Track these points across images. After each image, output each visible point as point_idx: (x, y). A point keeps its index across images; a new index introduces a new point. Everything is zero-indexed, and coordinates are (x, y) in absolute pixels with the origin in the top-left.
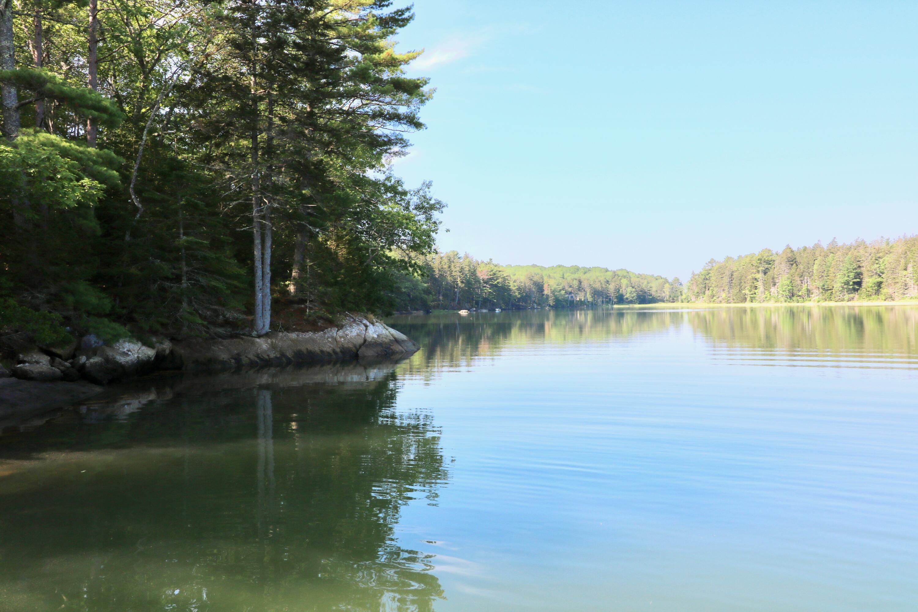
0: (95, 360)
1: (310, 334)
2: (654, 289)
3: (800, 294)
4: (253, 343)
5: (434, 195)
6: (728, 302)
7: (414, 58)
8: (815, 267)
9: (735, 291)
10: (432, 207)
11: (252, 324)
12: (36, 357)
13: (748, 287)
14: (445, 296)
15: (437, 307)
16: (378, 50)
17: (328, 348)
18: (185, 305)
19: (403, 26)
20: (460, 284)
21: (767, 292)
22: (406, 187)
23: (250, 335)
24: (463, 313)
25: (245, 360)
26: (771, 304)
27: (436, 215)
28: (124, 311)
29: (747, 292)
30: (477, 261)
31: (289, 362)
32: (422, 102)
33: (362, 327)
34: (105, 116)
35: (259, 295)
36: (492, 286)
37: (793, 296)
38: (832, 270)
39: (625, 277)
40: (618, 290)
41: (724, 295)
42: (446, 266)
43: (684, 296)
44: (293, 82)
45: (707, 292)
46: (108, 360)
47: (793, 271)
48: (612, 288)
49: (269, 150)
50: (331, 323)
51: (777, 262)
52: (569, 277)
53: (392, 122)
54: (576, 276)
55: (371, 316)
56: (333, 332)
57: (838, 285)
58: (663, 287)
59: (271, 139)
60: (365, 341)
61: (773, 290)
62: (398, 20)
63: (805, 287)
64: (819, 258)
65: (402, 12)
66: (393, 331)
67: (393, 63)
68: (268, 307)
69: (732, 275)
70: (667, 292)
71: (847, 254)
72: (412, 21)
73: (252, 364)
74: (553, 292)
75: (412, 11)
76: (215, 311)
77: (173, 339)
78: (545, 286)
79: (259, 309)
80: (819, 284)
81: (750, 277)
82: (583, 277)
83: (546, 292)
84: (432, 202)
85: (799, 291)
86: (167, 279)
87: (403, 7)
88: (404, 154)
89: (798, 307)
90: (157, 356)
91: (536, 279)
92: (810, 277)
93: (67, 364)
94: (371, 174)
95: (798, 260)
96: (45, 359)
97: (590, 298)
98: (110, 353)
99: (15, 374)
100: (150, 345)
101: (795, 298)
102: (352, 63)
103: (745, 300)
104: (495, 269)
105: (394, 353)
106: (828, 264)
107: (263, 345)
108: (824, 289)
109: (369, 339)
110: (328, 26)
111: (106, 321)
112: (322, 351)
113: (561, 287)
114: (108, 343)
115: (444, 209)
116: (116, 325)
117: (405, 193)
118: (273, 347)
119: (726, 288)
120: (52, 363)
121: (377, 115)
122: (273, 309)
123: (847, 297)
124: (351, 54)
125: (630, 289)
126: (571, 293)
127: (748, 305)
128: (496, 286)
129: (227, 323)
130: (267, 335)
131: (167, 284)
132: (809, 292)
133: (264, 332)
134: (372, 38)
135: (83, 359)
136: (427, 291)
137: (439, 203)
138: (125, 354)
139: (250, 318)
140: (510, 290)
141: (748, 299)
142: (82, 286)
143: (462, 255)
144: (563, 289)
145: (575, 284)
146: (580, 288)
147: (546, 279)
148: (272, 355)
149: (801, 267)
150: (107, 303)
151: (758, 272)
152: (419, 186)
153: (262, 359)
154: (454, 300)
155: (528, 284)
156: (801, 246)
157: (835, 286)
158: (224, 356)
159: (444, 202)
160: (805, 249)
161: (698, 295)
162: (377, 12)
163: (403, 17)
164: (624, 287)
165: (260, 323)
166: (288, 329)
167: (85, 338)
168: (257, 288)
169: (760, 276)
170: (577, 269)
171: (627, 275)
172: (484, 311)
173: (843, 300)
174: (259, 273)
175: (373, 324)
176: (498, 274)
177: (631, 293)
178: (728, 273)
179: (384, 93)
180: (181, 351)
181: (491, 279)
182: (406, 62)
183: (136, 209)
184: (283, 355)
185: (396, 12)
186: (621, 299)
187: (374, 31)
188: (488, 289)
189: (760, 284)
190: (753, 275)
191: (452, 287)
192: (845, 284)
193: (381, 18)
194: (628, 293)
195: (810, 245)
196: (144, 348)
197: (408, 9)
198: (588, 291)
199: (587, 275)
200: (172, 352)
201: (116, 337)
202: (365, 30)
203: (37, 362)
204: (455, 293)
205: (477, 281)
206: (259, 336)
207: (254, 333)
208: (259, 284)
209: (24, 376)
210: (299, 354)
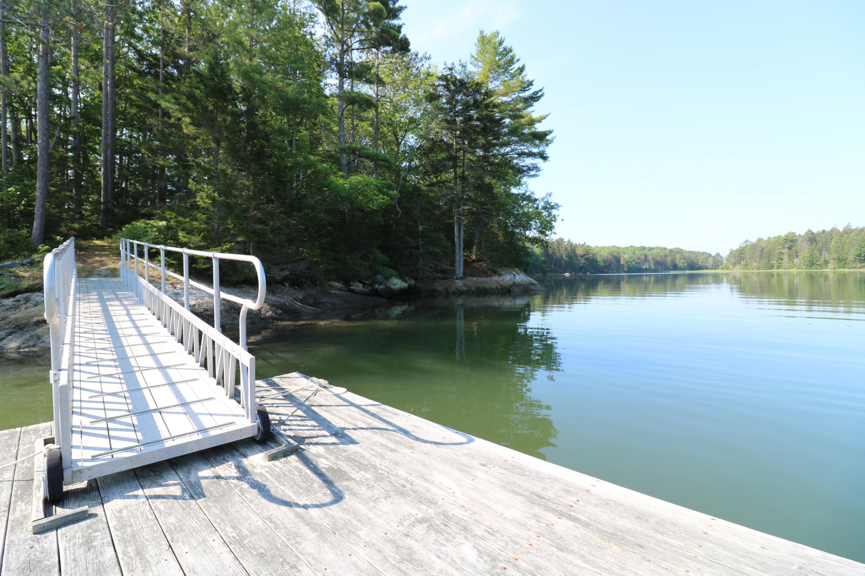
0: (382, 287)
1: (484, 278)
2: (701, 261)
3: (819, 263)
4: (454, 282)
5: (553, 200)
6: (759, 269)
7: (545, 118)
8: (832, 244)
9: (764, 262)
10: (552, 207)
11: (453, 272)
12: (358, 284)
13: (776, 259)
14: (556, 265)
15: (551, 271)
16: (522, 117)
17: (494, 286)
18: (421, 261)
19: (537, 101)
20: (565, 258)
21: (791, 262)
22: (536, 196)
23: (453, 278)
24: (567, 275)
25: (450, 291)
26: (794, 270)
27: (554, 212)
28: (393, 264)
29: (774, 262)
30: (576, 244)
31: (473, 293)
32: (547, 145)
33: (513, 275)
34: (387, 164)
35: (457, 257)
36: (586, 259)
37: (813, 264)
38: (846, 246)
39: (678, 253)
40: (673, 261)
41: (755, 264)
42: (556, 247)
43: (724, 265)
44: (475, 140)
45: (742, 262)
46: (388, 288)
47: (813, 247)
48: (669, 259)
49: (463, 178)
50: (495, 273)
51: (799, 242)
52: (638, 253)
53: (531, 158)
54: (643, 252)
55: (517, 270)
56: (496, 278)
57: (851, 257)
58: (708, 259)
59: (463, 171)
60: (514, 283)
61: (796, 260)
62: (535, 98)
63: (822, 259)
64: (836, 238)
65: (537, 92)
66: (530, 279)
67: (532, 122)
68: (462, 263)
69: (762, 250)
70: (710, 262)
71: (860, 234)
72: (542, 98)
73: (454, 293)
74: (627, 262)
75: (543, 91)
76: (436, 264)
77: (415, 279)
78: (622, 259)
79: (457, 265)
80: (835, 256)
81: (777, 252)
82: (648, 253)
83: (622, 263)
84: (552, 204)
85: (818, 261)
86: (414, 248)
87: (538, 89)
88: (537, 176)
89: (817, 272)
90: (409, 286)
91: (615, 254)
92: (828, 251)
93: (370, 288)
94: (514, 190)
95: (818, 240)
96: (361, 285)
97: (652, 266)
98: (388, 284)
99: (350, 290)
100: (406, 282)
101: (814, 266)
102: (507, 126)
103: (772, 267)
104: (588, 248)
105: (531, 290)
106: (843, 242)
107: (459, 284)
108: (839, 260)
109: (516, 282)
110: (495, 106)
111: (386, 268)
112: (490, 288)
113: (632, 259)
114: (387, 278)
115: (559, 208)
116: (391, 270)
117: (536, 200)
118: (465, 285)
119: (758, 260)
120: (364, 287)
121: (521, 154)
122: (464, 264)
123: (859, 265)
124: (507, 121)
125: (682, 261)
126: (639, 263)
127: (775, 271)
128: (588, 259)
129: (442, 271)
130: (461, 278)
131: (413, 250)
132: (826, 262)
133: (460, 277)
134: (519, 110)
135: (377, 286)
136: (544, 262)
137: (557, 205)
138: (395, 285)
139: (453, 268)
140: (597, 261)
141: (776, 267)
142: (376, 251)
143: (566, 240)
144: (634, 261)
145: (643, 257)
146: (646, 259)
147: (622, 254)
148: (464, 289)
149: (820, 244)
150: (387, 260)
151: (784, 248)
152: (544, 196)
153: (459, 291)
154: (561, 267)
155: (610, 257)
156: (820, 230)
157: (849, 257)
158: (440, 289)
159: (560, 205)
160: (824, 231)
161: (734, 265)
162: (522, 95)
163: (538, 95)
164: (678, 259)
165: (458, 272)
166: (472, 275)
167: (376, 277)
168: (456, 253)
169: (785, 251)
170: (644, 248)
171: (680, 251)
172: (580, 274)
173: (855, 268)
174: (457, 245)
175: (518, 274)
176: (590, 251)
177: (683, 263)
178: (759, 249)
179: (526, 141)
180: (420, 285)
181: (585, 255)
182: (539, 121)
183: (398, 212)
184: (470, 289)
185: (534, 93)
186: (675, 267)
187: (520, 106)
188: (583, 261)
189: (785, 257)
190: (780, 251)
191: (560, 259)
192: (858, 256)
193: (524, 98)
194: (680, 263)
195: (828, 228)
196: (403, 282)
197: (541, 90)
198: (652, 262)
199: (652, 252)
200: (415, 285)
201: (392, 276)
202: (515, 106)
203: (358, 286)
204: (562, 263)
205: (576, 256)
206: (457, 279)
207: (455, 277)
208: (457, 251)
209: (353, 291)
210: (478, 289)
